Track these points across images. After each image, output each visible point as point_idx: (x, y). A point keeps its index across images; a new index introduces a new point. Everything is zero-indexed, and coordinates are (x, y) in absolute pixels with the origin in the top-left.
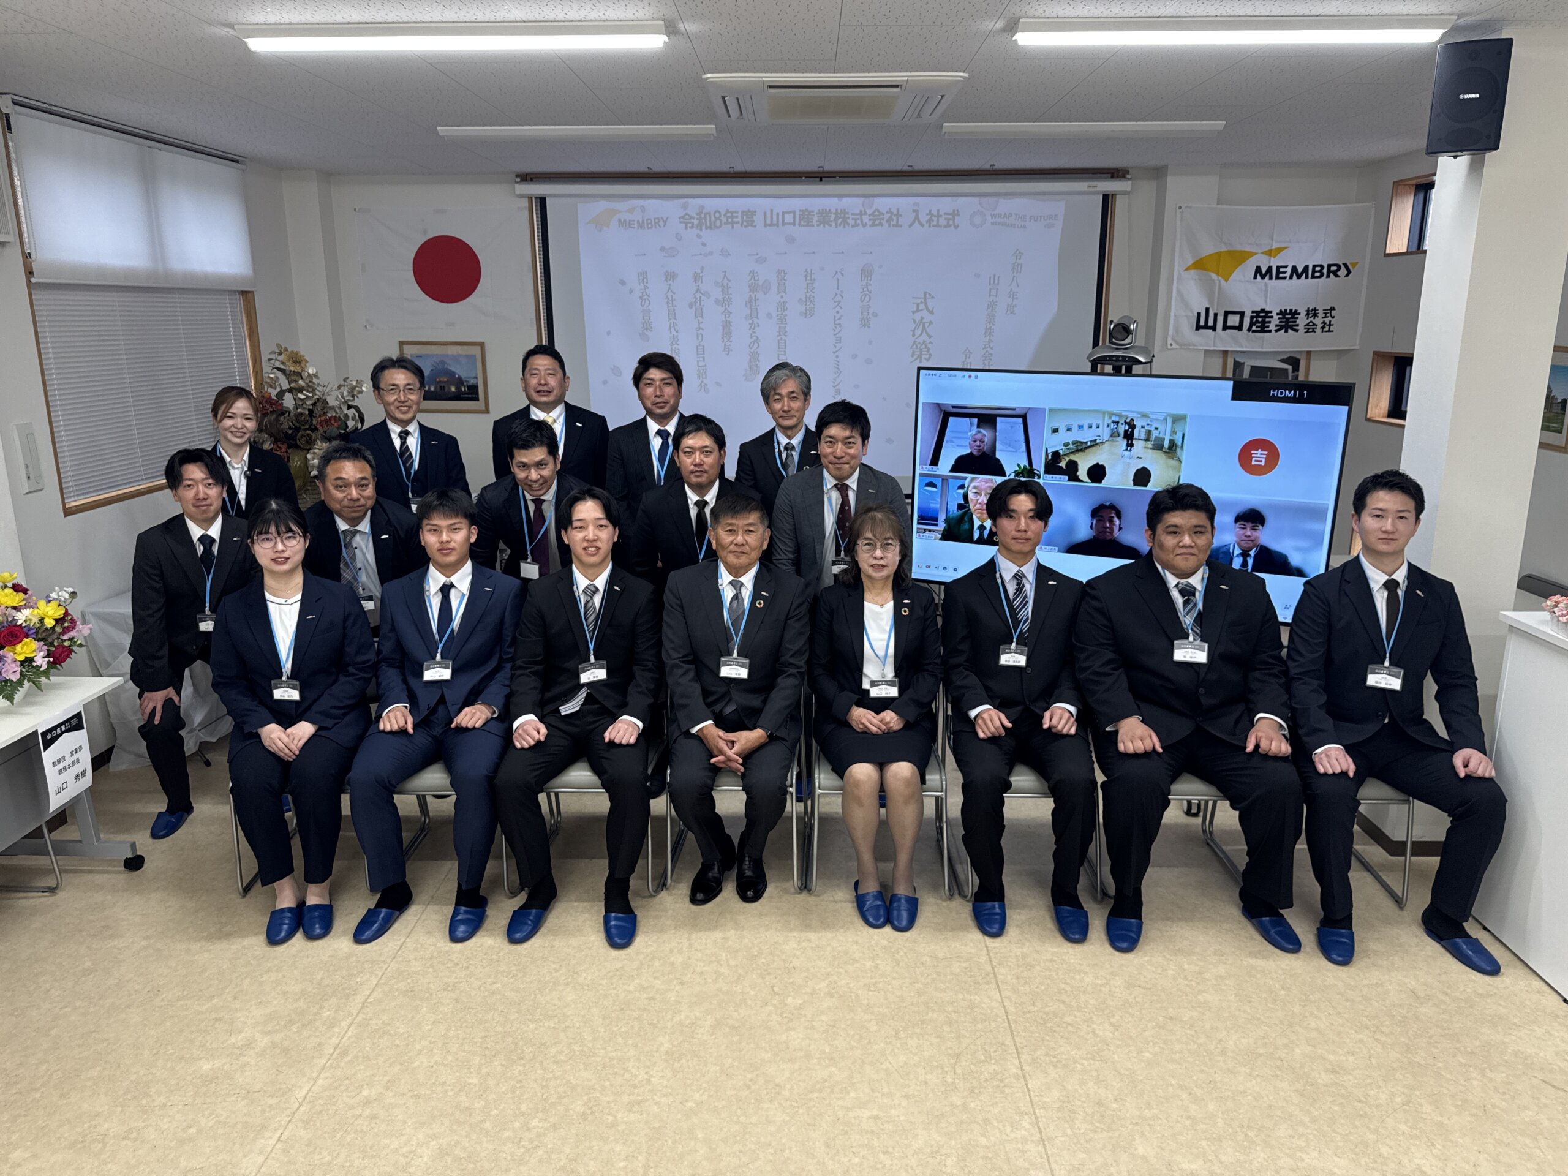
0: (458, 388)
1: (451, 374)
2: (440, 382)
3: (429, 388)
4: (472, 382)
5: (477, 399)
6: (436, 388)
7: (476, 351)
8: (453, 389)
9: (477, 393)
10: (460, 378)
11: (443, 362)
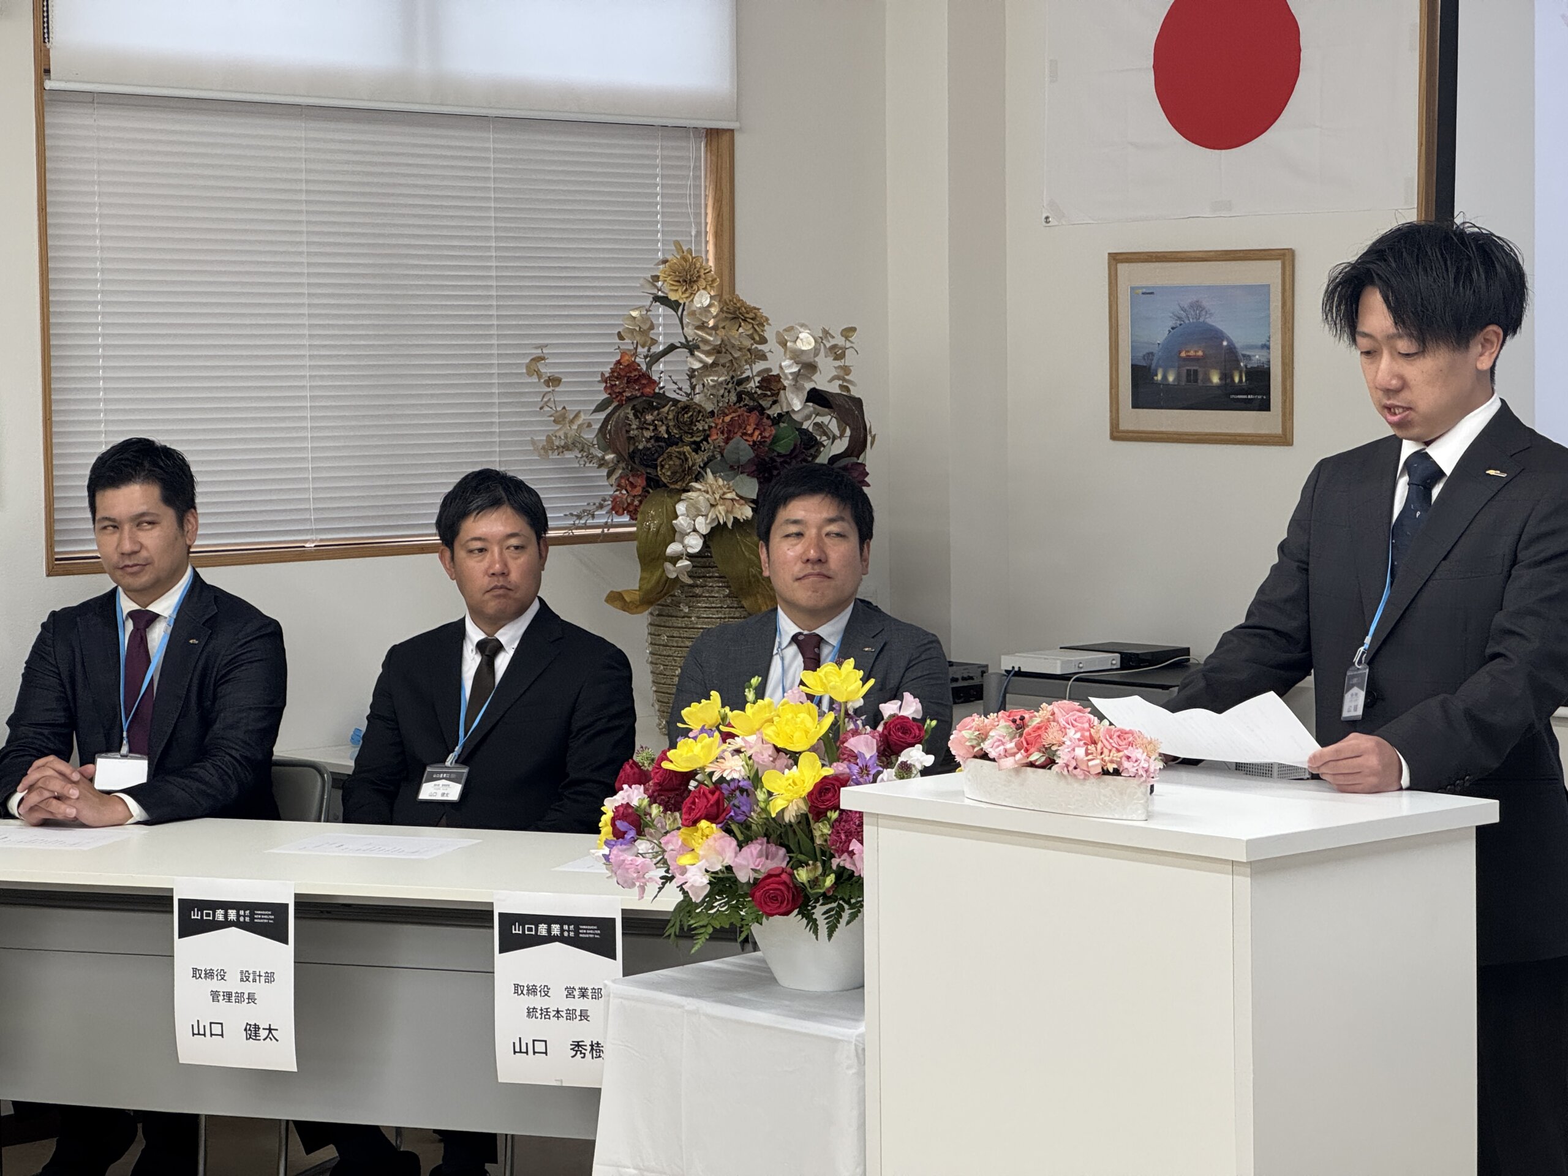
0: (1226, 376)
1: (1214, 336)
2: (1188, 359)
3: (1165, 377)
4: (1257, 357)
5: (1265, 406)
6: (1178, 377)
7: (1270, 273)
8: (1215, 379)
9: (1267, 391)
10: (1232, 350)
11: (1197, 306)
